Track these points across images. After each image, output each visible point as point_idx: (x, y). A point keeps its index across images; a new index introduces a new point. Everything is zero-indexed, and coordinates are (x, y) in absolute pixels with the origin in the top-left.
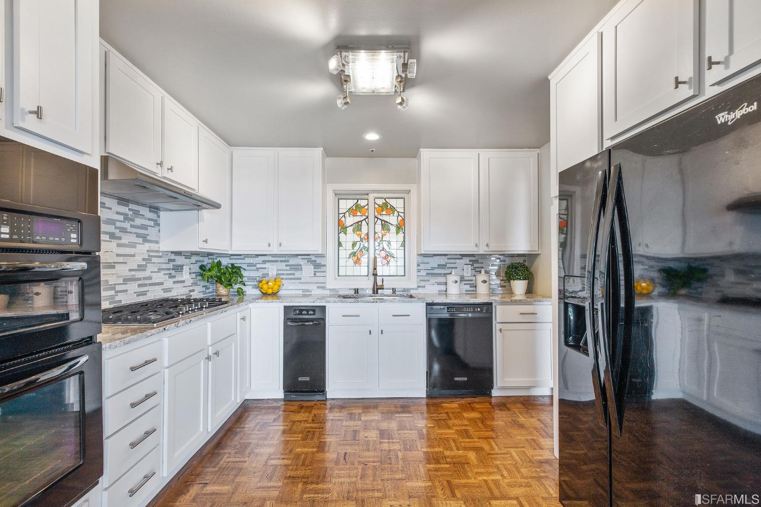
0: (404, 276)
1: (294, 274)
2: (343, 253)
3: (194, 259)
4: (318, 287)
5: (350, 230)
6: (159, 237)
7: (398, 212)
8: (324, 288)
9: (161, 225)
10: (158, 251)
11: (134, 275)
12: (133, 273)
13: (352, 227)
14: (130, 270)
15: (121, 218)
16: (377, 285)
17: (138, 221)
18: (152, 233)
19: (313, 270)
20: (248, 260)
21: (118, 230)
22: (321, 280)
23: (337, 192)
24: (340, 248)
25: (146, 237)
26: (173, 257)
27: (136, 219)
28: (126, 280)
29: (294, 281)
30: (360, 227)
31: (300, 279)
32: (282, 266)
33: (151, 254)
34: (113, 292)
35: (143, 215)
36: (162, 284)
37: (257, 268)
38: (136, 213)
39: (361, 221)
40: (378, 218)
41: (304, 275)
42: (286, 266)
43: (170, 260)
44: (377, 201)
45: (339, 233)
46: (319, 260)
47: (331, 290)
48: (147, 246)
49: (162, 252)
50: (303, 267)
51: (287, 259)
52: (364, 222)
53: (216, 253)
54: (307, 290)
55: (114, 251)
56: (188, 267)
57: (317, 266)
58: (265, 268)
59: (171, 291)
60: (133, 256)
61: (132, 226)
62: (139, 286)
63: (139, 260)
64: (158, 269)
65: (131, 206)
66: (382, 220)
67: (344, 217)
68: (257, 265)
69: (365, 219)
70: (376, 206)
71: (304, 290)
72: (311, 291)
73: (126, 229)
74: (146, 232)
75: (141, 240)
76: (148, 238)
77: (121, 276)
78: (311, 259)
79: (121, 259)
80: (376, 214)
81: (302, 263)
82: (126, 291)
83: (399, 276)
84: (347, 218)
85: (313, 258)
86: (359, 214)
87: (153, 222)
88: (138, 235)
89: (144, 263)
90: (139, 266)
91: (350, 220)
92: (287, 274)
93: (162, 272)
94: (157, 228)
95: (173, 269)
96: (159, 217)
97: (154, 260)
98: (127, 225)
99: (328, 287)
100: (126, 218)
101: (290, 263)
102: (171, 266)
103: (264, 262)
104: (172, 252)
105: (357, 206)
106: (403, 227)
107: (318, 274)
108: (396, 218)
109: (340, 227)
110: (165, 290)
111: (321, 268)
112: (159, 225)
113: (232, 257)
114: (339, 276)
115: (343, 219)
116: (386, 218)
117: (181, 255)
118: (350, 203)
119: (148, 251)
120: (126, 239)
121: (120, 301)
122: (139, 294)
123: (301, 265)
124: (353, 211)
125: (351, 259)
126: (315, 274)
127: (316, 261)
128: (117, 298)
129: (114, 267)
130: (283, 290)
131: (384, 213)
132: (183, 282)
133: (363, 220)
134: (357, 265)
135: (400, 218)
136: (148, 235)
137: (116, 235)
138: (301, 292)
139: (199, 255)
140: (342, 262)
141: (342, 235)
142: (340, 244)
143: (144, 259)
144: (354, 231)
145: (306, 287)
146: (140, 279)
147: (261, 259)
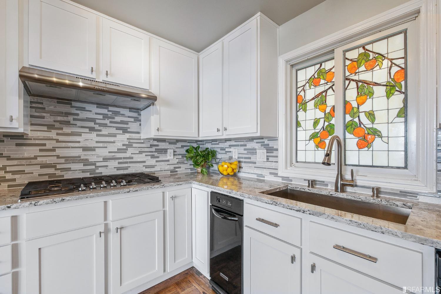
0: (406, 167)
1: (250, 158)
2: (303, 135)
3: (179, 145)
4: (271, 173)
5: (311, 105)
6: (141, 129)
7: (391, 60)
8: (276, 175)
9: (142, 120)
10: (140, 139)
11: (114, 156)
12: (113, 154)
13: (313, 101)
14: (109, 152)
15: (101, 117)
16: (342, 179)
17: (118, 119)
18: (133, 127)
19: (266, 154)
20: (221, 145)
21: (98, 125)
22: (273, 165)
23: (292, 63)
24: (298, 129)
25: (127, 130)
26: (155, 143)
27: (116, 117)
28: (105, 159)
29: (250, 165)
30: (324, 99)
31: (255, 163)
32: (241, 150)
33: (131, 141)
34: (93, 167)
35: (124, 114)
36: (144, 162)
37: (226, 152)
38: (117, 113)
39: (326, 91)
40: (350, 80)
41: (258, 160)
42: (245, 149)
43: (152, 146)
44: (349, 55)
45: (297, 111)
46: (271, 144)
47: (283, 178)
48: (127, 135)
49: (143, 139)
50: (258, 151)
51: (245, 143)
52: (330, 92)
53: (205, 140)
54: (261, 175)
55: (94, 139)
56: (172, 151)
57: (270, 150)
58: (230, 152)
59: (154, 167)
60: (114, 142)
61: (111, 122)
62: (119, 163)
63: (119, 145)
64: (139, 152)
65: (111, 108)
66: (357, 82)
67: (303, 92)
68: (226, 149)
69: (331, 87)
70: (348, 63)
71: (258, 175)
72: (264, 177)
73: (107, 124)
74: (128, 126)
75: (121, 132)
76: (129, 130)
77: (101, 156)
78: (264, 142)
79: (101, 145)
80: (347, 74)
81: (256, 147)
82: (107, 166)
83: (392, 167)
84: (307, 92)
85: (266, 142)
86: (322, 82)
87: (133, 119)
88: (118, 128)
89: (125, 147)
90: (118, 149)
91: (311, 93)
92: (246, 158)
93: (144, 154)
94: (138, 123)
95: (155, 152)
96: (140, 115)
97: (134, 145)
98: (107, 121)
99: (280, 174)
100: (105, 116)
101: (247, 147)
102: (153, 149)
103: (230, 146)
104: (154, 140)
105: (321, 73)
106: (403, 83)
107: (271, 159)
108: (386, 71)
109: (298, 104)
110: (147, 167)
111: (273, 153)
112: (140, 121)
113: (213, 143)
114: (297, 162)
115: (302, 94)
116: (366, 76)
117: (166, 142)
118: (311, 71)
119: (128, 139)
120: (105, 131)
121: (101, 173)
122: (118, 169)
123: (255, 149)
124: (314, 81)
125: (312, 142)
126: (268, 159)
127: (268, 145)
128: (97, 171)
129: (94, 150)
130: (243, 172)
131: (363, 68)
132: (168, 161)
133: (329, 88)
134: (319, 149)
135: (395, 69)
136: (129, 128)
137: (96, 129)
138: (255, 177)
139: (186, 141)
140: (301, 146)
141: (301, 114)
142: (298, 124)
143: (124, 145)
144: (316, 106)
145: (259, 171)
146: (120, 158)
147: (228, 143)
